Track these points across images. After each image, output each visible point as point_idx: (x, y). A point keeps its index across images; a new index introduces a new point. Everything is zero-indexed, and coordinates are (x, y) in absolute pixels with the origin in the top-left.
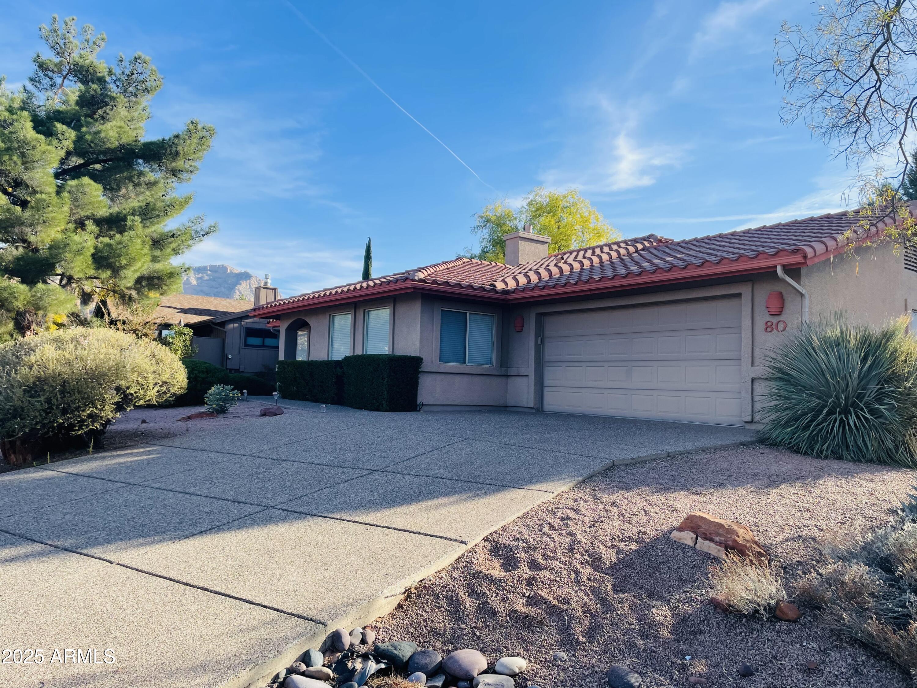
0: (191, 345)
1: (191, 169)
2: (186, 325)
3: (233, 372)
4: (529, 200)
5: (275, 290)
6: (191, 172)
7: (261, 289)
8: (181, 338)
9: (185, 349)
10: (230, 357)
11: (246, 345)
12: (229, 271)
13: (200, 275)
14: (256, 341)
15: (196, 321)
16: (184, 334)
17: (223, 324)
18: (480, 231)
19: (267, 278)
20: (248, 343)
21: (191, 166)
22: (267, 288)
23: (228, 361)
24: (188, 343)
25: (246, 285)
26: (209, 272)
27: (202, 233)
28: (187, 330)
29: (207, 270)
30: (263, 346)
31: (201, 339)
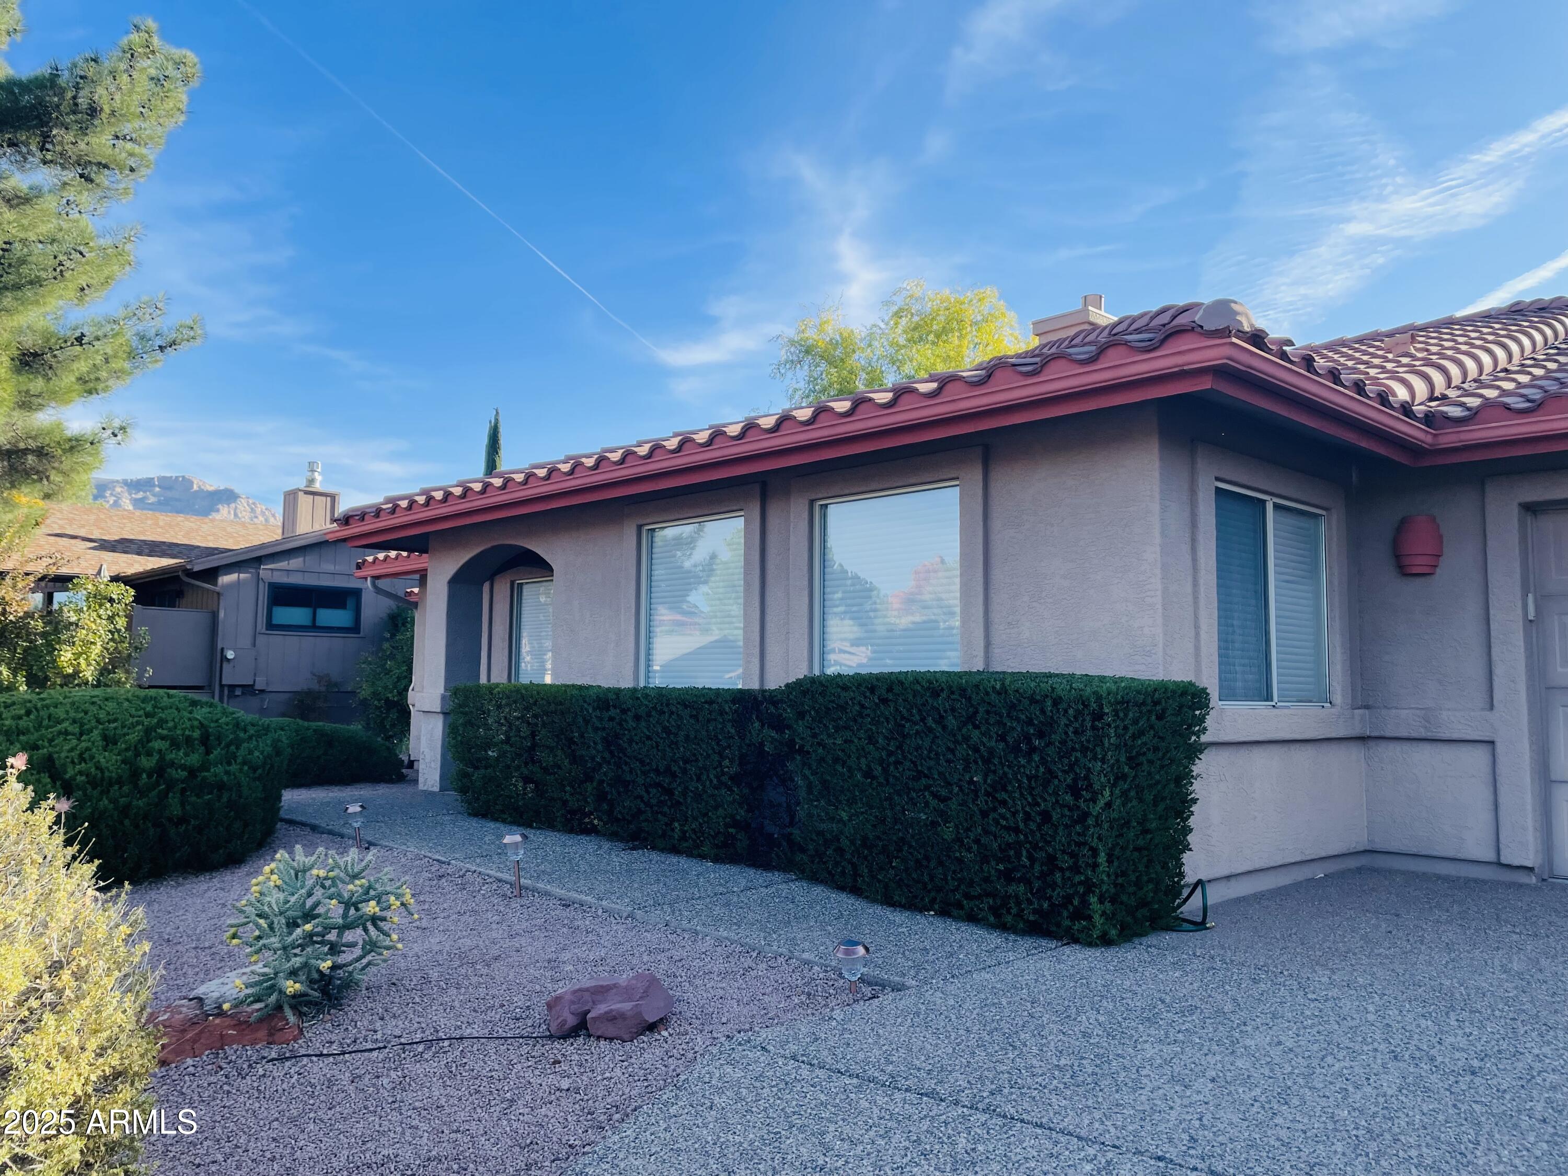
0: (129, 628)
1: (132, 162)
2: (115, 579)
3: (238, 692)
4: (895, 308)
5: (333, 497)
6: (132, 170)
7: (301, 494)
8: (101, 612)
9: (112, 640)
10: (230, 655)
11: (271, 626)
12: (195, 487)
13: (140, 495)
14: (297, 615)
15: (141, 570)
16: (111, 600)
17: (211, 574)
18: (790, 374)
19: (313, 471)
20: (275, 621)
21: (131, 155)
22: (314, 494)
23: (225, 665)
24: (121, 623)
25: (229, 512)
26: (157, 489)
27: (159, 342)
28: (116, 590)
29: (154, 486)
30: (314, 627)
31: (154, 612)
